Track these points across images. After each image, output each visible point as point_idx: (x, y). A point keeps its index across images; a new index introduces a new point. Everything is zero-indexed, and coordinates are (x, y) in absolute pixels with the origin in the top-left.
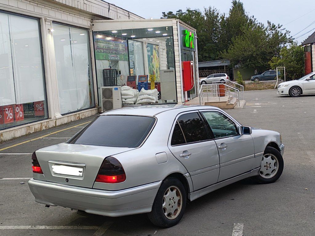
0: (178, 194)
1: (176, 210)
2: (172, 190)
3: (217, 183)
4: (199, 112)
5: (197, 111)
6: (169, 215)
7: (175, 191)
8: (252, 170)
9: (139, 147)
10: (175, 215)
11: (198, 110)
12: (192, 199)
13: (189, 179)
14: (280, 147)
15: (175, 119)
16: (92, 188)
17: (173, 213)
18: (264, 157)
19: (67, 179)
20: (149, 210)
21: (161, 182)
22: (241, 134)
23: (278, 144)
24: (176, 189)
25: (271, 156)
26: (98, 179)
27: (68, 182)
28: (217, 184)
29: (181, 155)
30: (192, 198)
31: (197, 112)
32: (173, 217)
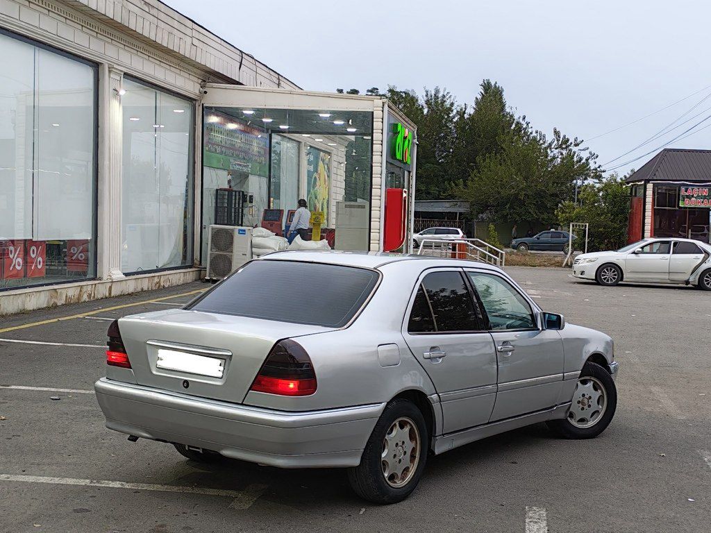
0: (412, 437)
1: (407, 470)
2: (402, 427)
3: (489, 423)
4: (464, 272)
5: (460, 270)
6: (392, 477)
7: (407, 429)
8: (556, 405)
9: (345, 327)
10: (403, 479)
11: (462, 267)
12: (437, 452)
13: (436, 407)
14: (612, 367)
15: (418, 279)
16: (242, 404)
17: (399, 475)
18: (579, 383)
19: (186, 381)
20: (355, 461)
21: (384, 404)
22: (541, 329)
23: (609, 358)
24: (411, 425)
25: (592, 383)
26: (257, 385)
27: (187, 387)
28: (489, 425)
29: (427, 354)
30: (439, 449)
31: (460, 272)
32: (400, 484)
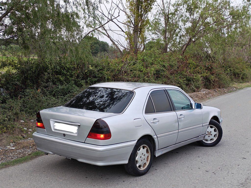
3: (175, 144)
5: (164, 89)
7: (145, 149)
8: (200, 136)
9: (122, 113)
10: (144, 167)
13: (156, 140)
14: (220, 120)
15: (148, 94)
16: (84, 143)
20: (126, 162)
21: (136, 141)
22: (194, 109)
23: (219, 118)
26: (90, 136)
29: (152, 122)
30: (157, 155)
32: (142, 169)
